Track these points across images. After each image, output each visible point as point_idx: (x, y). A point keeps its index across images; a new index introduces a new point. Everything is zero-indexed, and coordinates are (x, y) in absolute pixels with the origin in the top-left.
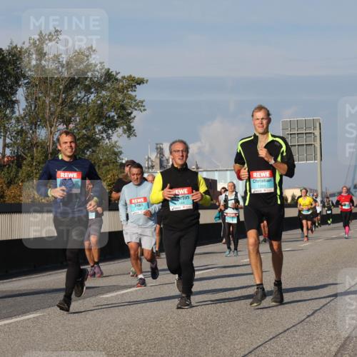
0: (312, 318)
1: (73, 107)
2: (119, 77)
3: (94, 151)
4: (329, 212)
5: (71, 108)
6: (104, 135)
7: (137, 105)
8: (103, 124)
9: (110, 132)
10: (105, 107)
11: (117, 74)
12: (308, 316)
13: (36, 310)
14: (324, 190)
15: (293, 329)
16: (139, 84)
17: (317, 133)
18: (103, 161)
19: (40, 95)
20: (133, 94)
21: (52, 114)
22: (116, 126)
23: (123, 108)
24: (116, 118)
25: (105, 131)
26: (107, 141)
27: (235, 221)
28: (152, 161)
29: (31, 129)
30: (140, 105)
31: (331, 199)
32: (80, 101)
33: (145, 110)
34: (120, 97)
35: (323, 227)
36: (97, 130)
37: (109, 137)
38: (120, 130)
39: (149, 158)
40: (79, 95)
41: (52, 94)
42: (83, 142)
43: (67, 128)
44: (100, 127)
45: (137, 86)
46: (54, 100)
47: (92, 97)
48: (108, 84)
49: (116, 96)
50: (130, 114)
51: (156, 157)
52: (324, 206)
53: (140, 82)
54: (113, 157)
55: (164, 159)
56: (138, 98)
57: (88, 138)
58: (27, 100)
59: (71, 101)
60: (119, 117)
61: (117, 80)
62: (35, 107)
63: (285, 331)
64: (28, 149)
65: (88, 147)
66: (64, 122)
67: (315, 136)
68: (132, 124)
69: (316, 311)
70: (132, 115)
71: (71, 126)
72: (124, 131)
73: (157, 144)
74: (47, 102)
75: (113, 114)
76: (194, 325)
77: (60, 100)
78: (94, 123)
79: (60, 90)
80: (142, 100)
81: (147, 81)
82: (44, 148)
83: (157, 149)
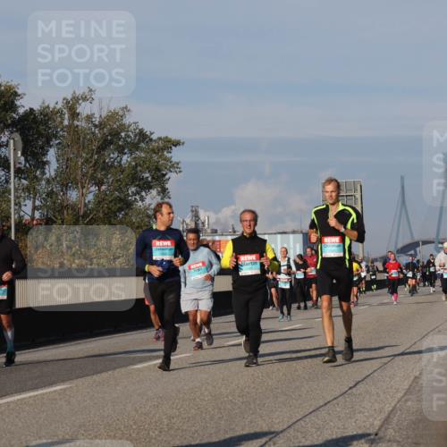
0: (354, 390)
1: (107, 168)
2: (154, 137)
3: (126, 214)
4: (373, 277)
5: (103, 169)
6: (137, 197)
7: (172, 166)
8: (137, 186)
9: (143, 194)
10: (139, 168)
11: (152, 134)
12: (351, 388)
13: (63, 381)
14: (366, 255)
15: (335, 402)
16: (175, 146)
17: (358, 196)
18: (136, 224)
19: (72, 156)
20: (168, 155)
21: (83, 176)
22: (150, 188)
23: (158, 169)
24: (149, 179)
25: (138, 193)
26: (140, 203)
27: (288, 286)
28: (187, 225)
29: (62, 191)
30: (175, 167)
31: (376, 264)
32: (113, 162)
33: (180, 172)
34: (155, 157)
35: (368, 293)
36: (130, 192)
37: (142, 199)
38: (154, 192)
39: (184, 221)
40: (112, 155)
41: (84, 155)
42: (115, 204)
43: (99, 190)
44: (133, 189)
45: (173, 148)
46: (87, 161)
47: (125, 158)
48: (142, 145)
49: (152, 157)
50: (164, 175)
51: (192, 220)
52: (368, 271)
53: (177, 144)
54: (146, 220)
55: (200, 222)
56: (174, 160)
57: (121, 200)
58: (58, 161)
59: (104, 162)
60: (153, 178)
61: (151, 140)
62: (67, 167)
63: (326, 404)
64: (59, 211)
65: (120, 210)
66: (96, 184)
67: (356, 199)
68: (167, 186)
69: (360, 382)
70: (167, 177)
71: (103, 188)
72: (159, 193)
73: (192, 207)
74: (80, 163)
75: (147, 175)
76: (230, 398)
77: (94, 162)
78: (127, 185)
79: (93, 150)
80: (177, 161)
81: (183, 143)
82: (75, 211)
83: (192, 211)
